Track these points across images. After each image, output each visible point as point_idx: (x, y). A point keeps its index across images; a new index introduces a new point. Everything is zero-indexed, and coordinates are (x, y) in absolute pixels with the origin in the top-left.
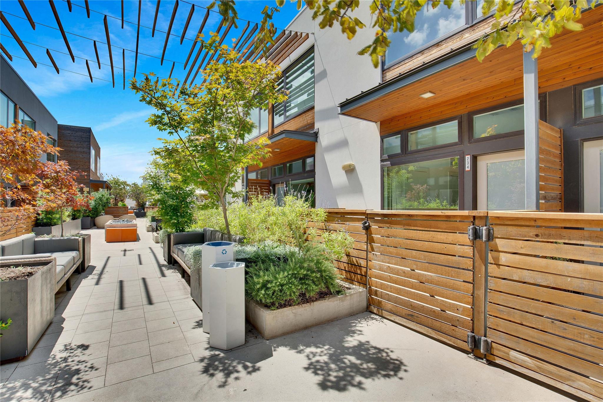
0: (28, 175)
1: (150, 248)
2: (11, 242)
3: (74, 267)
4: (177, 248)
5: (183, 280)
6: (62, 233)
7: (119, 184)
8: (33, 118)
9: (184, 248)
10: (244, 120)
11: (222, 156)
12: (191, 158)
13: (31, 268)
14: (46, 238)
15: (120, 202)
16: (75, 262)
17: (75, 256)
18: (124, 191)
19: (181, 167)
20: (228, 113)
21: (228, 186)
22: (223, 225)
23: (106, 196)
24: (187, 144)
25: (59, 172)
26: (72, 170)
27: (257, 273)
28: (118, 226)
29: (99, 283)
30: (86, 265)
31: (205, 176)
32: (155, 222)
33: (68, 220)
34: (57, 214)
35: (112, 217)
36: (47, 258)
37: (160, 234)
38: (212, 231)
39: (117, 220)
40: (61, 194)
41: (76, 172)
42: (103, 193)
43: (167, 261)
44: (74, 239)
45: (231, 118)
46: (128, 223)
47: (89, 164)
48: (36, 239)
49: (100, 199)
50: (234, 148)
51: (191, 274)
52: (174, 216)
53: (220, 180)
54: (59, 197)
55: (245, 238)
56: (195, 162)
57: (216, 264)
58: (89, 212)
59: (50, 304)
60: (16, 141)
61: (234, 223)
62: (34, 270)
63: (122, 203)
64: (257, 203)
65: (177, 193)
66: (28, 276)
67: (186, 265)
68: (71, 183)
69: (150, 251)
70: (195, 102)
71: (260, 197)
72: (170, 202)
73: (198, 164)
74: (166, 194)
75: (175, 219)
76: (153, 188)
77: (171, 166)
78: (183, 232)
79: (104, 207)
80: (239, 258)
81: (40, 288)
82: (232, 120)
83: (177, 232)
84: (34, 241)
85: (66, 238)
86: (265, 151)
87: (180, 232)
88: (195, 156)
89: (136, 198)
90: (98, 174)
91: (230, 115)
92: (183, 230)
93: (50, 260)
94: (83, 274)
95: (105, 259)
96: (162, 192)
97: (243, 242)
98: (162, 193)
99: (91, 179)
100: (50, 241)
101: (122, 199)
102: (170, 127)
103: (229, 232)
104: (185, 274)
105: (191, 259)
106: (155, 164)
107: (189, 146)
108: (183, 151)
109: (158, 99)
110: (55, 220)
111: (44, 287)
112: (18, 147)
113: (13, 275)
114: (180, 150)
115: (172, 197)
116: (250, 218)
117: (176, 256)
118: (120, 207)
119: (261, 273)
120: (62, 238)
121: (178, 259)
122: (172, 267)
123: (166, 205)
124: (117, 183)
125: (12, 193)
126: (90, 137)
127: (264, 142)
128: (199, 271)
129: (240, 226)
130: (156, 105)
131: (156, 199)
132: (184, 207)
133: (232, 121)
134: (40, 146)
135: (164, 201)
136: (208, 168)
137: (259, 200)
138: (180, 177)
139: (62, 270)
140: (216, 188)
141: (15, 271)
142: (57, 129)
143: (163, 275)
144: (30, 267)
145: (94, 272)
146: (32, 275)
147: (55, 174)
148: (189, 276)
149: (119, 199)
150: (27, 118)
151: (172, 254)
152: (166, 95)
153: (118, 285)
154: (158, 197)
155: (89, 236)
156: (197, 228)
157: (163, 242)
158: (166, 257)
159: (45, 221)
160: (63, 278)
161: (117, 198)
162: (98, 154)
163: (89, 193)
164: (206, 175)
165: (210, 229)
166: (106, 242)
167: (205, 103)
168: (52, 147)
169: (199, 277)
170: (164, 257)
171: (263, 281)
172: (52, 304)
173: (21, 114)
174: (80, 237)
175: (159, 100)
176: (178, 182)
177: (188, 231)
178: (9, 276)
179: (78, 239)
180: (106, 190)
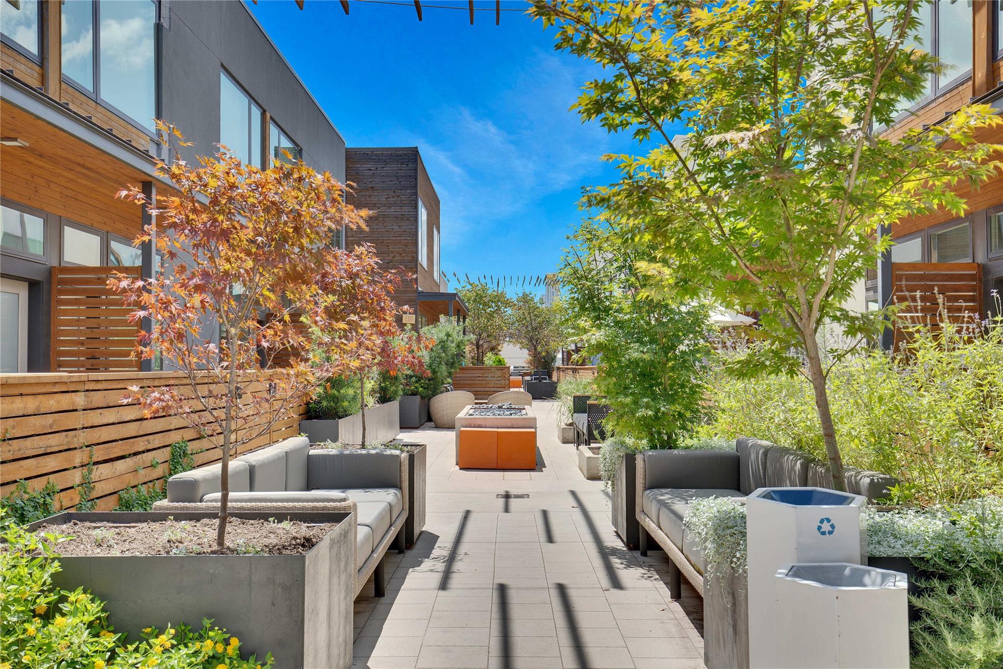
0: (304, 287)
1: (573, 493)
2: (266, 456)
3: (391, 532)
4: (655, 498)
5: (677, 607)
6: (364, 437)
7: (486, 300)
8: (296, 140)
9: (676, 501)
10: (892, 51)
11: (809, 190)
12: (703, 207)
13: (308, 527)
14: (329, 449)
15: (489, 354)
16: (393, 521)
17: (393, 503)
18: (497, 321)
19: (671, 238)
20: (830, 37)
21: (828, 295)
22: (809, 429)
23: (455, 335)
24: (690, 164)
25: (357, 275)
26: (385, 267)
27: (959, 620)
28: (488, 424)
29: (449, 586)
30: (416, 532)
31: (748, 264)
32: (586, 415)
33: (371, 401)
34: (348, 386)
35: (471, 396)
36: (338, 504)
37: (602, 451)
38: (767, 451)
39: (485, 406)
40: (371, 334)
41: (395, 273)
42: (449, 328)
43: (625, 540)
44: (392, 456)
45: (843, 51)
46: (513, 416)
47: (414, 249)
48: (312, 452)
49: (443, 345)
50: (851, 156)
51: (706, 592)
52: (644, 396)
53: (802, 274)
54: (367, 342)
55: (893, 482)
56: (718, 220)
57: (799, 568)
58: (417, 382)
59: (345, 628)
60: (281, 203)
61: (850, 425)
62: (314, 531)
63: (493, 357)
64: (937, 354)
65: (653, 322)
66: (303, 545)
67: (687, 558)
68: (383, 304)
69: (573, 503)
70: (714, 21)
71: (948, 328)
72: (635, 352)
73: (727, 225)
74: (620, 328)
75: (647, 407)
76: (583, 308)
77: (640, 239)
78: (670, 448)
79: (451, 368)
80: (877, 554)
81: (327, 582)
82: (844, 59)
83: (653, 447)
84: (308, 455)
85: (373, 452)
86: (980, 155)
87: (663, 447)
88: (717, 200)
89: (531, 339)
90: (436, 276)
91: (838, 42)
92: (670, 444)
93: (345, 508)
94: (409, 554)
95: (459, 517)
96: (610, 320)
97: (888, 497)
98: (607, 325)
99: (420, 289)
100: (340, 457)
101: (494, 343)
102: (638, 114)
103: (835, 458)
104: (682, 586)
105: (706, 540)
106: (589, 236)
107: (696, 168)
108: (678, 186)
109: (606, 32)
110: (346, 404)
111: (335, 580)
112: (286, 219)
113: (273, 540)
114: (670, 186)
115: (639, 335)
116: (910, 408)
117: (655, 526)
118: (489, 369)
119: (977, 624)
120: (364, 452)
121: (659, 536)
122: (642, 559)
123: (619, 362)
124: (481, 297)
125: (273, 333)
126: (416, 172)
127: (973, 123)
128: (732, 583)
129: (873, 434)
130: (601, 54)
131: (593, 342)
132: (673, 369)
133: (843, 63)
134: (329, 209)
135: (614, 349)
136: (759, 234)
137: (944, 341)
138: (667, 271)
139: (366, 538)
140: (787, 302)
141: (278, 531)
142: (344, 162)
143: (616, 583)
144: (307, 524)
145: (436, 552)
146: (313, 546)
147: (349, 282)
148: (700, 599)
149: (486, 346)
150: (286, 143)
151: (639, 516)
152: (627, 16)
153: (496, 596)
154: (597, 336)
155: (423, 447)
156: (715, 439)
157: (612, 477)
158: (620, 527)
159: (325, 403)
160: (369, 561)
161: (481, 342)
162: (434, 222)
163: (415, 328)
164: (753, 259)
165: (759, 442)
166: (458, 468)
167: (748, 18)
168: (353, 211)
169: (734, 605)
170: (615, 523)
171: (989, 654)
172: (348, 628)
173: (273, 132)
174: (402, 451)
175: (607, 36)
176: (663, 287)
177: (687, 448)
178: (267, 541)
179: (398, 456)
180: (454, 319)
